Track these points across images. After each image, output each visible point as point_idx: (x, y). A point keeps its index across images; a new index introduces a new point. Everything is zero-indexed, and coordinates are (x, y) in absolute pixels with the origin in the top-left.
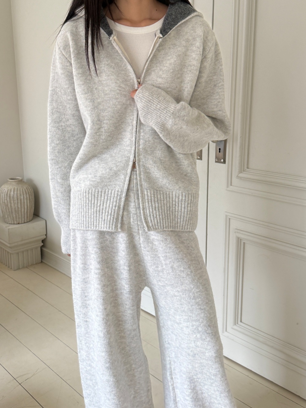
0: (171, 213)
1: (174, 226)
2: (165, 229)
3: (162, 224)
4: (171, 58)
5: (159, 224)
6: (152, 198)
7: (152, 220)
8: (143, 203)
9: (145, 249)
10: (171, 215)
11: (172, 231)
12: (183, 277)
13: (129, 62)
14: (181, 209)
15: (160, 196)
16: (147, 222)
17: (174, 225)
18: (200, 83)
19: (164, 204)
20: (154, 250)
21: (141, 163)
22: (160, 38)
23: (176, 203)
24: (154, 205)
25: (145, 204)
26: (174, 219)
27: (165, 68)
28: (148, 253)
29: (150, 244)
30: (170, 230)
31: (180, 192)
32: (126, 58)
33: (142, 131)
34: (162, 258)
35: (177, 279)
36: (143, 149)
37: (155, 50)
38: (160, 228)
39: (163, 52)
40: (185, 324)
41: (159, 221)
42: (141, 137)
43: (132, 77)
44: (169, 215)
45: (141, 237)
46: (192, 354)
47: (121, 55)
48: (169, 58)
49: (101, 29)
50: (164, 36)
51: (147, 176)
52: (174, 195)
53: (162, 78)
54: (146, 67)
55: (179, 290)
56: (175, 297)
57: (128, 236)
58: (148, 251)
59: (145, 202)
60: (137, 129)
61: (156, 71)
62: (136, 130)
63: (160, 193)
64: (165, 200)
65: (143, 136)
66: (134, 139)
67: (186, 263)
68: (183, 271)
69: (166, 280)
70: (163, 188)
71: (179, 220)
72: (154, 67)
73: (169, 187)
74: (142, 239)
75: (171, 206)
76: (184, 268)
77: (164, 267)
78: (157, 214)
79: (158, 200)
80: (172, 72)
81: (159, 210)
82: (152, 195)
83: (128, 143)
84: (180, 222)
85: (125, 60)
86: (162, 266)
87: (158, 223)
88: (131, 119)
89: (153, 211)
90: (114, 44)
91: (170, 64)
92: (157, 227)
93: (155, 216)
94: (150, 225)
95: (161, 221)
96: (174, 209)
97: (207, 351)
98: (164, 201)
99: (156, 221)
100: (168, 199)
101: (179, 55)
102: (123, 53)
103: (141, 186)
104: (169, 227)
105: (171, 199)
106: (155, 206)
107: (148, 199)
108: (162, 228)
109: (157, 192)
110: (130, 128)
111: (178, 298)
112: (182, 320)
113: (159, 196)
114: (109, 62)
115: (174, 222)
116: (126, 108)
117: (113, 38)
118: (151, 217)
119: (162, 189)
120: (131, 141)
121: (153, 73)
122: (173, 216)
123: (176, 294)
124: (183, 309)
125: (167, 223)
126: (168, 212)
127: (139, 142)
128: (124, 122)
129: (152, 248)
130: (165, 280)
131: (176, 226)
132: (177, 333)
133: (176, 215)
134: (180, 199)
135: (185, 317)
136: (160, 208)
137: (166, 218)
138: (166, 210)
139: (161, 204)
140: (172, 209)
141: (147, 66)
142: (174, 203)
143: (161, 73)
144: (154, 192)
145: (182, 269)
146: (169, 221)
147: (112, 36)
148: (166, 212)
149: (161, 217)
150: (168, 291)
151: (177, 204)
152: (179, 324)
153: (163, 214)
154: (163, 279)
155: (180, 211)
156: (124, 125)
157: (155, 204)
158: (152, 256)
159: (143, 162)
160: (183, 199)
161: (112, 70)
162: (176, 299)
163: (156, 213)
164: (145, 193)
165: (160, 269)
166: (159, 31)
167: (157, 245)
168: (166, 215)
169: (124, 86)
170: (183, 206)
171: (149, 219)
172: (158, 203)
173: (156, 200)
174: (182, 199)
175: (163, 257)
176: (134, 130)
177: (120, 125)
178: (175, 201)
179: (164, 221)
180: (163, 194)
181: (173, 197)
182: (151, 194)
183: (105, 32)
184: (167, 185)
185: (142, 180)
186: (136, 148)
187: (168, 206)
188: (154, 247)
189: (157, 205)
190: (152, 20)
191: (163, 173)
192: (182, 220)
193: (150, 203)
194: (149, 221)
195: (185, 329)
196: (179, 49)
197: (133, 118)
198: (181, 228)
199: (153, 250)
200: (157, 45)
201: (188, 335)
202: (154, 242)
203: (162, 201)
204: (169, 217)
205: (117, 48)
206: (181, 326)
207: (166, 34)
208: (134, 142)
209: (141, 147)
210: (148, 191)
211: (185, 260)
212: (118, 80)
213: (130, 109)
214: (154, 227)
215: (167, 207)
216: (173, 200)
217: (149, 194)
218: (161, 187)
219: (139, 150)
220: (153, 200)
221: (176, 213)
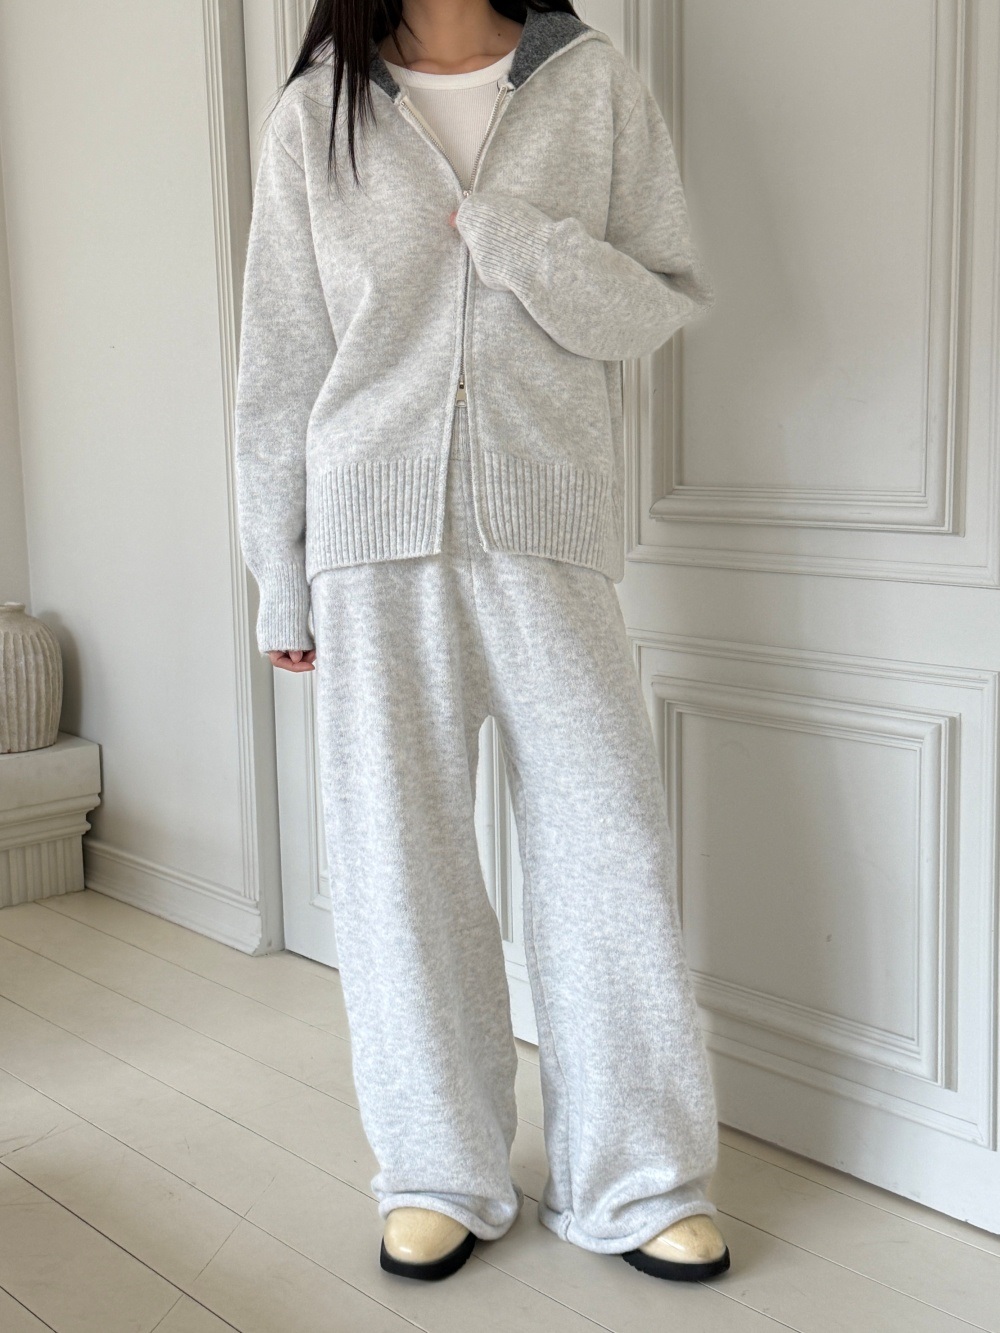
0: (549, 516)
1: (554, 549)
2: (529, 552)
3: (522, 540)
4: (540, 137)
5: (516, 538)
6: (503, 473)
7: (500, 526)
8: (480, 485)
9: (483, 611)
10: (549, 521)
11: (549, 559)
12: (576, 678)
13: (441, 152)
14: (574, 509)
15: (524, 471)
16: (487, 532)
17: (554, 545)
18: (618, 198)
19: (532, 491)
20: (506, 610)
21: (477, 388)
22: (509, 91)
23: (560, 493)
24: (505, 492)
25: (483, 488)
26: (556, 531)
27: (528, 160)
28: (491, 619)
29: (496, 597)
30: (542, 555)
31: (571, 465)
32: (434, 143)
33: (477, 311)
34: (525, 631)
35: (561, 682)
36: (480, 354)
37: (499, 120)
38: (517, 546)
39: (518, 125)
40: (579, 795)
41: (516, 530)
42: (477, 327)
43: (450, 186)
44: (543, 520)
45: (474, 579)
46: (595, 866)
47: (423, 136)
48: (535, 137)
49: (373, 84)
50: (517, 87)
51: (491, 421)
52: (557, 473)
53: (522, 184)
54: (481, 162)
55: (566, 710)
56: (556, 730)
57: (442, 575)
58: (492, 615)
59: (485, 484)
60: (465, 307)
61: (507, 169)
62: (464, 311)
63: (523, 464)
64: (535, 481)
65: (480, 324)
66: (459, 330)
67: (582, 641)
68: (576, 662)
69: (535, 688)
70: (530, 453)
71: (568, 536)
72: (500, 161)
73: (545, 450)
74: (477, 584)
75: (549, 498)
76: (578, 654)
77: (530, 653)
78: (514, 513)
79: (516, 481)
80: (545, 169)
81: (518, 504)
82: (503, 468)
83: (444, 340)
84: (571, 540)
85: (432, 147)
86: (525, 652)
87: (513, 536)
88: (451, 287)
89: (502, 505)
90: (405, 114)
91: (540, 151)
92: (510, 544)
93: (507, 517)
94: (496, 537)
95: (522, 532)
96: (556, 506)
97: (629, 858)
98: (531, 483)
99: (508, 530)
100: (542, 480)
101: (558, 132)
102: (425, 131)
103: (477, 442)
104: (542, 549)
105: (549, 482)
106: (509, 494)
107: (492, 475)
108: (523, 548)
109: (515, 462)
110: (451, 307)
111: (562, 730)
112: (572, 785)
113: (519, 472)
114: (396, 155)
115: (555, 537)
116: (438, 261)
117: (402, 99)
118: (496, 520)
119: (527, 455)
120: (451, 336)
121: (499, 175)
122: (555, 524)
123: (559, 720)
124: (574, 758)
125: (536, 537)
126: (542, 513)
127: (470, 338)
128: (435, 295)
129: (501, 606)
130: (532, 687)
131: (561, 548)
132: (562, 820)
133: (562, 524)
134: (571, 483)
135: (578, 778)
136: (520, 501)
137: (536, 525)
138: (535, 506)
139: (524, 491)
140: (553, 507)
141: (483, 158)
142: (557, 492)
143: (518, 172)
144: (508, 460)
145: (574, 657)
146: (543, 534)
147: (400, 95)
148: (535, 511)
149: (521, 521)
150: (540, 716)
151: (564, 496)
152: (565, 796)
153: (528, 514)
154: (527, 686)
155: (572, 512)
156: (436, 302)
157: (509, 488)
158: (502, 625)
159: (482, 385)
160: (580, 482)
161: (403, 172)
162: (560, 733)
163: (510, 511)
164: (487, 460)
165: (519, 659)
166: (506, 77)
167: (513, 598)
168: (536, 518)
169: (432, 208)
170: (578, 501)
171: (492, 522)
172: (517, 488)
173: (512, 479)
174: (575, 484)
175: (527, 627)
176: (460, 310)
177: (426, 302)
178: (560, 487)
179: (529, 532)
180: (531, 467)
181: (553, 477)
182: (500, 464)
183: (382, 88)
184: (541, 443)
185: (480, 428)
186: (465, 352)
187: (542, 497)
188: (507, 603)
189: (513, 492)
190: (491, 56)
191: (529, 414)
192: (575, 536)
193: (496, 485)
194: (494, 529)
195: (579, 806)
196: (558, 116)
197: (457, 283)
198: (572, 556)
199: (504, 611)
200: (504, 108)
201: (587, 819)
202: (506, 591)
203: (527, 485)
204: (543, 525)
205: (411, 121)
206: (570, 800)
207: (522, 82)
208: (459, 338)
209: (475, 350)
210: (493, 455)
211: (580, 635)
212: (418, 194)
213: (450, 264)
214: (505, 544)
215: (539, 499)
216: (556, 483)
217: (494, 462)
218: (526, 450)
219: (471, 356)
220: (503, 479)
221: (563, 517)
